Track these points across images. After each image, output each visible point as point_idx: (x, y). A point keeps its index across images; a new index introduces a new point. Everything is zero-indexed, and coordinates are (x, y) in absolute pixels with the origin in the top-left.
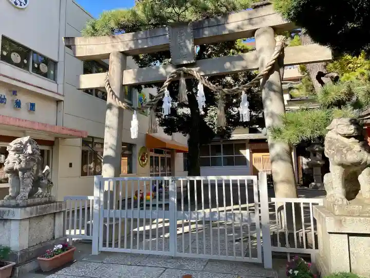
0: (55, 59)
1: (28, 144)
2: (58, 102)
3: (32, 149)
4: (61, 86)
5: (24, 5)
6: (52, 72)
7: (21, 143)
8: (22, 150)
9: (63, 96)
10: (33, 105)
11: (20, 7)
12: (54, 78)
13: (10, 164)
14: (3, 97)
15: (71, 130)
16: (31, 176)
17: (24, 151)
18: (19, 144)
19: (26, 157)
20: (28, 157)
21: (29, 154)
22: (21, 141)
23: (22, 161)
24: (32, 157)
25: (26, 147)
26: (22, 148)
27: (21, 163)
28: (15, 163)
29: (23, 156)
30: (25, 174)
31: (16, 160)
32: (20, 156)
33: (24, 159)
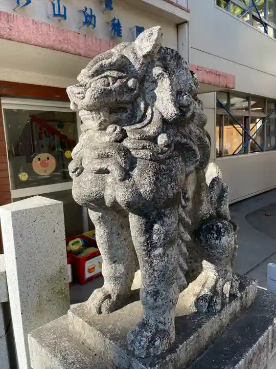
1: (157, 71)
2: (179, 24)
3: (177, 95)
7: (123, 66)
8: (134, 103)
9: (188, 11)
14: (88, 12)
15: (210, 72)
16: (182, 229)
17: (142, 106)
18: (115, 74)
19: (153, 139)
20: (162, 139)
21: (166, 124)
22: (123, 57)
23: (140, 164)
24: (178, 138)
25: (146, 85)
26: (132, 90)
27: (135, 173)
28: (106, 171)
29: (138, 136)
30: (156, 226)
31: (108, 156)
32: (124, 135)
33: (143, 148)
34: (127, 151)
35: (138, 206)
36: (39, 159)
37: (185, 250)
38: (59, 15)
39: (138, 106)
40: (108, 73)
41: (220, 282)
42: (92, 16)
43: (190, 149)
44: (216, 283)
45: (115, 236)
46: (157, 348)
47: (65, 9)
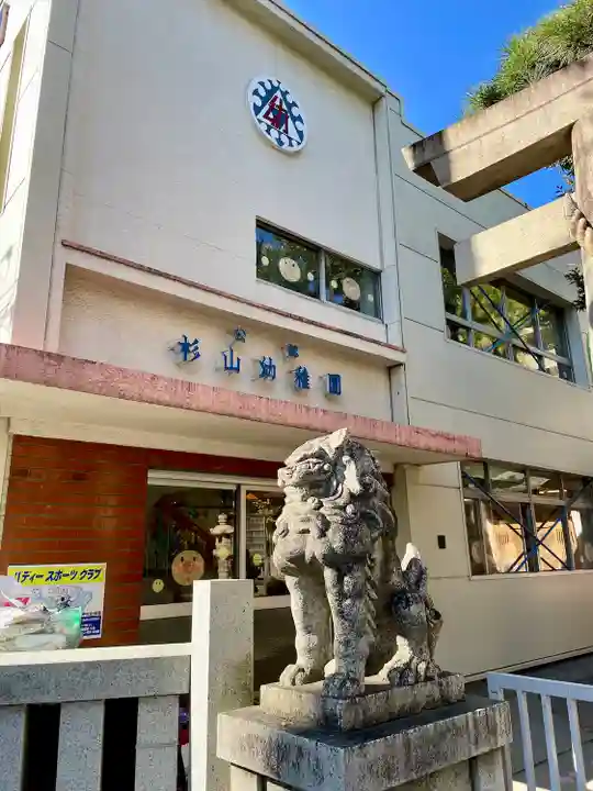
0: (376, 265)
1: (345, 458)
2: (391, 368)
3: (361, 475)
4: (394, 329)
5: (299, 144)
6: (371, 298)
7: (321, 455)
8: (329, 481)
9: (403, 351)
10: (335, 380)
11: (290, 149)
12: (377, 312)
13: (292, 536)
14: (267, 362)
15: (437, 435)
16: (369, 586)
17: (335, 483)
18: (315, 460)
19: (343, 508)
20: (350, 509)
21: (353, 498)
22: (321, 449)
23: (333, 526)
24: (363, 509)
25: (338, 467)
26: (326, 472)
27: (329, 533)
28: (307, 531)
29: (331, 506)
30: (346, 579)
31: (309, 520)
32: (321, 505)
33: (336, 514)
34: (323, 516)
35: (332, 559)
36: (182, 559)
37: (372, 608)
38: (232, 368)
39: (332, 483)
40: (311, 460)
41: (415, 661)
42: (272, 367)
43: (373, 518)
44: (411, 661)
45: (309, 606)
46: (347, 689)
47: (238, 360)
